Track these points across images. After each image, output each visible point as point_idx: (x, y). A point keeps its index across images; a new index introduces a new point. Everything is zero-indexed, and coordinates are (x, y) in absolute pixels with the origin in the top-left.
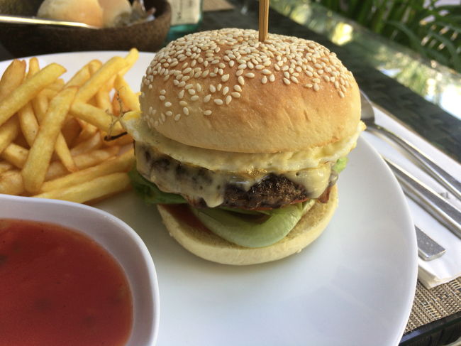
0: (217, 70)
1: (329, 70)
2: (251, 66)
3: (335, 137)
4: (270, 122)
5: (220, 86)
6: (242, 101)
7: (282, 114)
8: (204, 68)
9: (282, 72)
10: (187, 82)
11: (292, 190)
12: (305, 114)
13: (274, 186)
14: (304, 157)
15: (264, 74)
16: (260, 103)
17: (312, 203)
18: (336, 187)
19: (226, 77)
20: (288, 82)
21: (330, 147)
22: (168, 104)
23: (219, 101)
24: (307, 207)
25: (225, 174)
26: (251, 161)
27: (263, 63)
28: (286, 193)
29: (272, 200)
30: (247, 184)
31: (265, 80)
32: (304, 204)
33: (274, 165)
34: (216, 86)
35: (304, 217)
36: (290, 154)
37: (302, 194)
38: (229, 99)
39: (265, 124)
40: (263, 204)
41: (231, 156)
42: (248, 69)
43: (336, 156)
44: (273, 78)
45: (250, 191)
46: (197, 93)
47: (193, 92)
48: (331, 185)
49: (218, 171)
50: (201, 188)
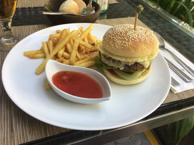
0: (124, 38)
1: (151, 38)
2: (133, 37)
3: (151, 54)
4: (136, 51)
5: (125, 42)
6: (130, 45)
7: (140, 49)
8: (121, 37)
9: (140, 39)
10: (117, 40)
11: (140, 66)
12: (145, 49)
13: (136, 65)
14: (144, 59)
15: (136, 39)
16: (135, 46)
17: (145, 70)
18: (151, 66)
19: (127, 40)
20: (141, 41)
21: (150, 56)
22: (112, 45)
23: (125, 45)
24: (143, 71)
25: (125, 62)
26: (131, 59)
27: (135, 36)
28: (139, 67)
29: (136, 68)
30: (130, 64)
31: (136, 41)
32: (143, 70)
33: (137, 60)
34: (124, 42)
35: (142, 73)
36: (140, 58)
37: (143, 67)
38: (128, 45)
39: (135, 51)
40: (133, 69)
41: (127, 58)
42: (132, 38)
43: (152, 59)
44: (138, 40)
45: (131, 66)
46: (120, 43)
47: (119, 43)
48: (150, 65)
49: (123, 61)
50: (119, 65)
